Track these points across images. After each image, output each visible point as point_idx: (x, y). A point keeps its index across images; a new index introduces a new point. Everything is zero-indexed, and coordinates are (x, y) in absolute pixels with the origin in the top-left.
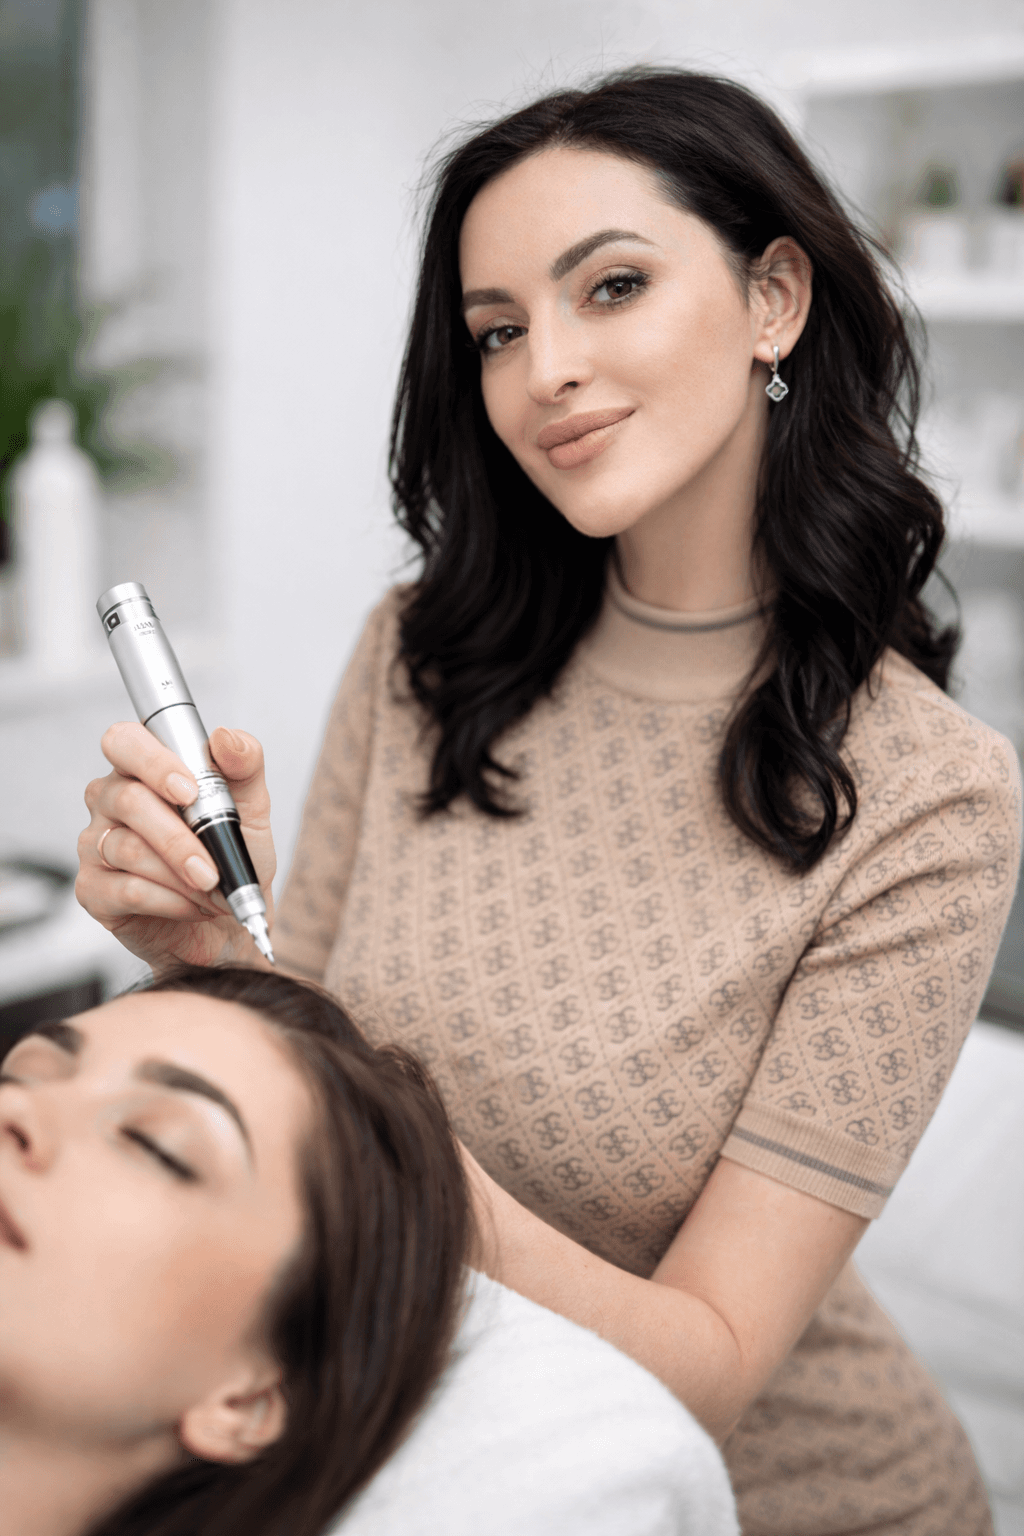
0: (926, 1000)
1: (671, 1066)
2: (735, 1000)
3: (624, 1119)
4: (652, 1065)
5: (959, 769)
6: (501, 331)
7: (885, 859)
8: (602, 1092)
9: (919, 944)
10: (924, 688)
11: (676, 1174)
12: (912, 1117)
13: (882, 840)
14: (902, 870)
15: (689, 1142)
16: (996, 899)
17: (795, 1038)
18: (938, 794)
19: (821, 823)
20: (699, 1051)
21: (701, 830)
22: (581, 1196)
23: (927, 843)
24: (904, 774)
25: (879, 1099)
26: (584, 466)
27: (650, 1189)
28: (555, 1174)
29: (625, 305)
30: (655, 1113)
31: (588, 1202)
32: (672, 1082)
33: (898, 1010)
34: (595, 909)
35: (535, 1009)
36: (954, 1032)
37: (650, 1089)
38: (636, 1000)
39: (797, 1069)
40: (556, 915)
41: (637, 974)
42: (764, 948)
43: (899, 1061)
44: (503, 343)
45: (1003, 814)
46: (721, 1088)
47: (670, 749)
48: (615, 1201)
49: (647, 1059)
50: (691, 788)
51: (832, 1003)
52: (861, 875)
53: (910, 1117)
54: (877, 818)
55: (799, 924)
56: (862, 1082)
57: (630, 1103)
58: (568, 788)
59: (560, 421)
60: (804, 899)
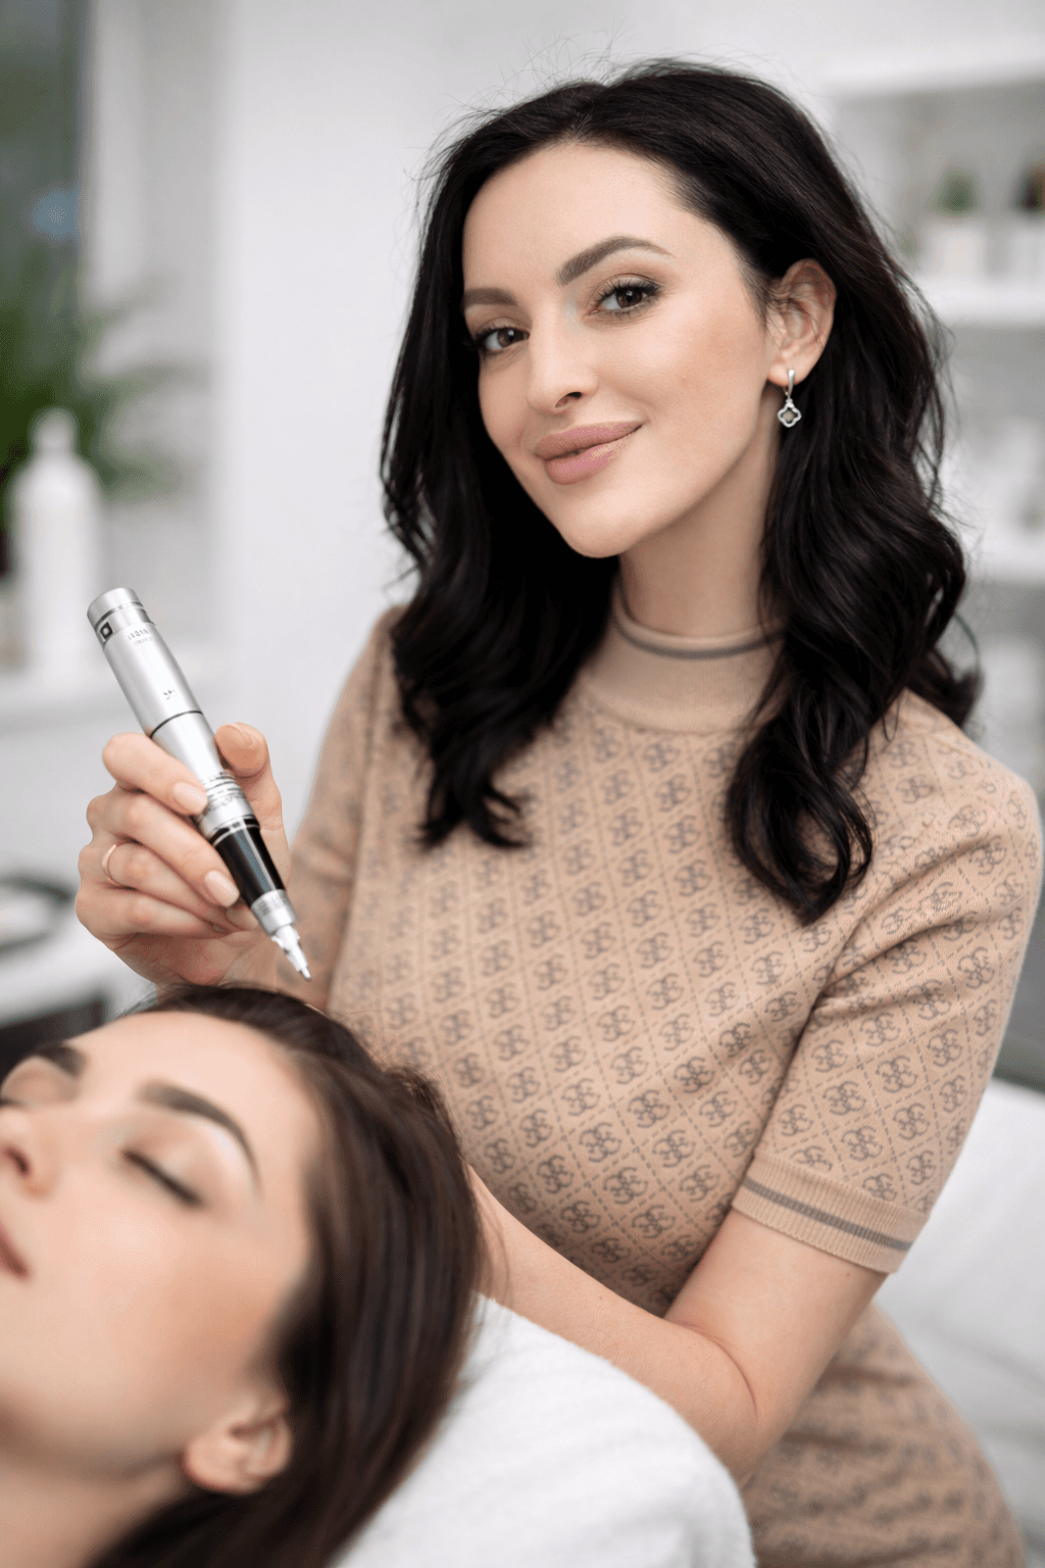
0: (942, 1054)
1: (680, 1106)
2: (746, 1041)
3: (633, 1160)
4: (661, 1106)
5: (976, 813)
6: (503, 331)
7: (901, 909)
8: (608, 1133)
9: (935, 997)
10: (942, 730)
11: (686, 1215)
12: (930, 1173)
13: (898, 887)
14: (920, 921)
15: (700, 1182)
16: (1011, 950)
17: (810, 1091)
18: (954, 839)
19: (835, 869)
20: (708, 1091)
21: (709, 869)
22: (590, 1239)
23: (944, 894)
24: (920, 819)
25: (897, 1154)
26: (583, 482)
27: (660, 1230)
28: (563, 1217)
29: (633, 315)
30: (665, 1154)
31: (597, 1244)
32: (681, 1123)
33: (915, 1065)
34: (600, 950)
35: (538, 1051)
36: (972, 1084)
37: (659, 1130)
38: (642, 1041)
39: (812, 1122)
40: (560, 956)
41: (642, 1014)
42: (777, 993)
43: (916, 1116)
44: (503, 346)
45: (1019, 862)
46: (732, 1129)
47: (677, 781)
48: (625, 1242)
49: (656, 1100)
50: (698, 824)
51: (847, 1057)
52: (876, 925)
53: (928, 1172)
54: (892, 864)
55: (812, 970)
56: (880, 1138)
57: (637, 1146)
58: (571, 823)
59: (561, 432)
60: (818, 944)
